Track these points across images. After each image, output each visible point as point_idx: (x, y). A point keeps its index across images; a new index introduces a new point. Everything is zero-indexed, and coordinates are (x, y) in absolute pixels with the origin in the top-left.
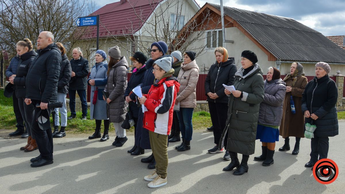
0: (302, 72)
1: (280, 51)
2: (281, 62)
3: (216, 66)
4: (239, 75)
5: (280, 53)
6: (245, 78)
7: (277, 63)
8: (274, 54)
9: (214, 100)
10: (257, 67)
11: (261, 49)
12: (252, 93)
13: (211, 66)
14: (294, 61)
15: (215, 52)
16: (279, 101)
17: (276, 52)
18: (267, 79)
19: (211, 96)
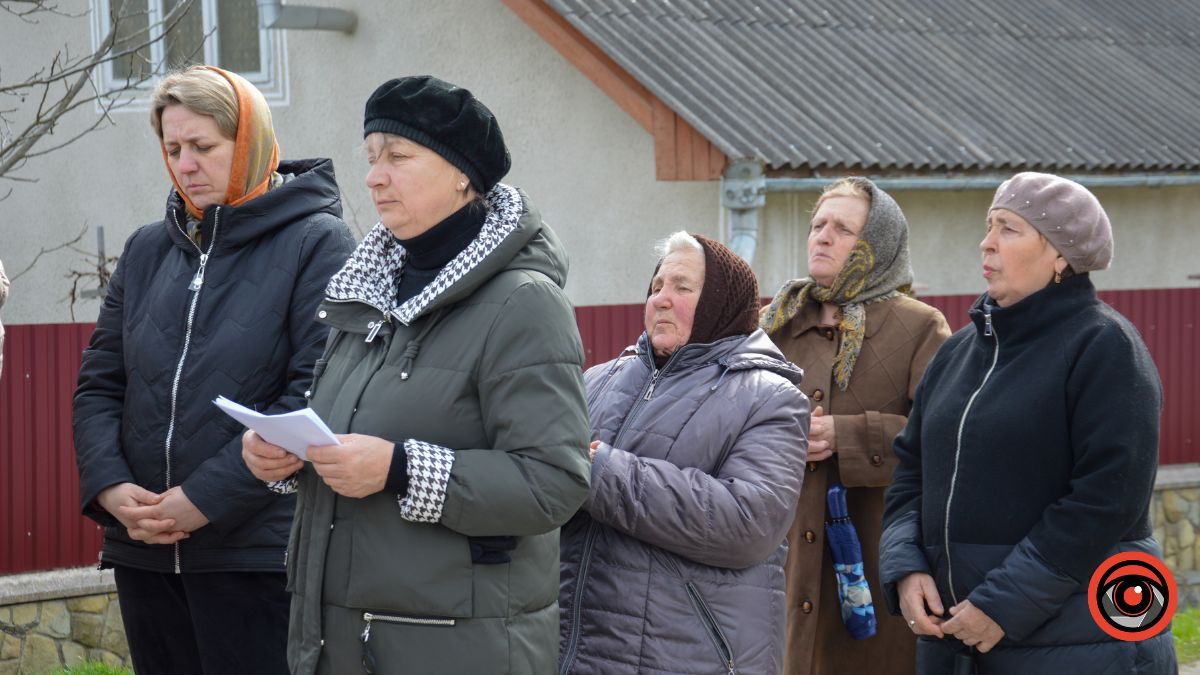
0: (902, 264)
1: (753, 95)
2: (762, 182)
3: (170, 243)
4: (361, 297)
5: (757, 112)
6: (420, 320)
7: (730, 194)
8: (704, 116)
9: (170, 547)
10: (513, 213)
11: (596, 81)
12: (488, 444)
13: (129, 245)
14: (840, 169)
15: (159, 111)
16: (755, 516)
17: (724, 100)
18: (649, 338)
19: (135, 520)
